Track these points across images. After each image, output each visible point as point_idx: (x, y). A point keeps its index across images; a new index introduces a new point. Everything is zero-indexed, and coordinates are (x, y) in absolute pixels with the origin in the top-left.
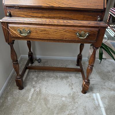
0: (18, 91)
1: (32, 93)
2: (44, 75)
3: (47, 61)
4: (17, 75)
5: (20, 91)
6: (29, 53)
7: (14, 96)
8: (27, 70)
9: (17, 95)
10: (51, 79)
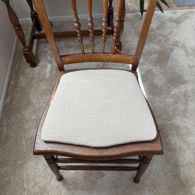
0: (30, 69)
1: (50, 69)
2: (61, 46)
3: (62, 24)
4: (24, 47)
5: (33, 69)
6: (32, 14)
7: (27, 75)
8: (36, 41)
9: (30, 73)
10: (72, 49)
